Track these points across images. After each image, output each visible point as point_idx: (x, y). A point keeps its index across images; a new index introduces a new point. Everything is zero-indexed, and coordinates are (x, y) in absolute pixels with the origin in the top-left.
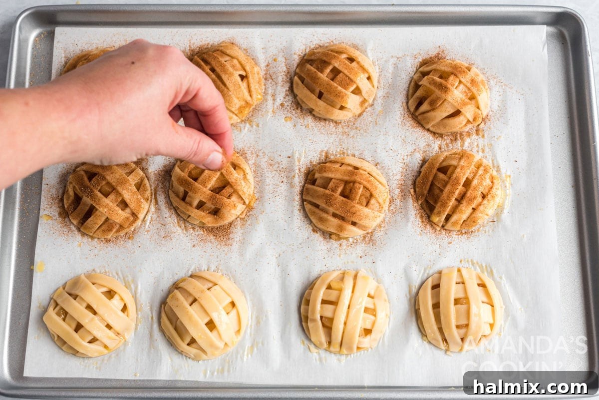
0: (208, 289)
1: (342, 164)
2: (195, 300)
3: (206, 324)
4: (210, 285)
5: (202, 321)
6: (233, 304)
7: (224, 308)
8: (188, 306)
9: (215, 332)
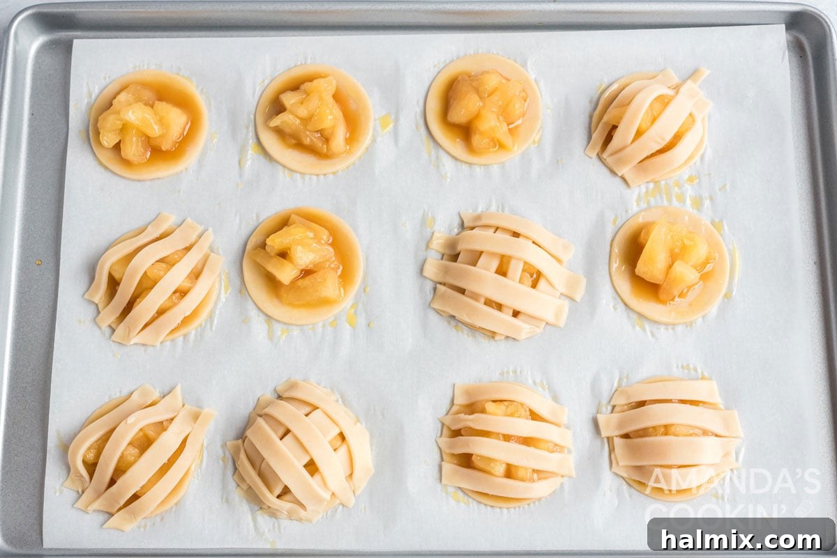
0: (307, 415)
1: (497, 228)
2: (288, 432)
3: (304, 466)
4: (308, 409)
5: (299, 462)
6: (342, 437)
7: (330, 442)
8: (277, 440)
9: (317, 477)
